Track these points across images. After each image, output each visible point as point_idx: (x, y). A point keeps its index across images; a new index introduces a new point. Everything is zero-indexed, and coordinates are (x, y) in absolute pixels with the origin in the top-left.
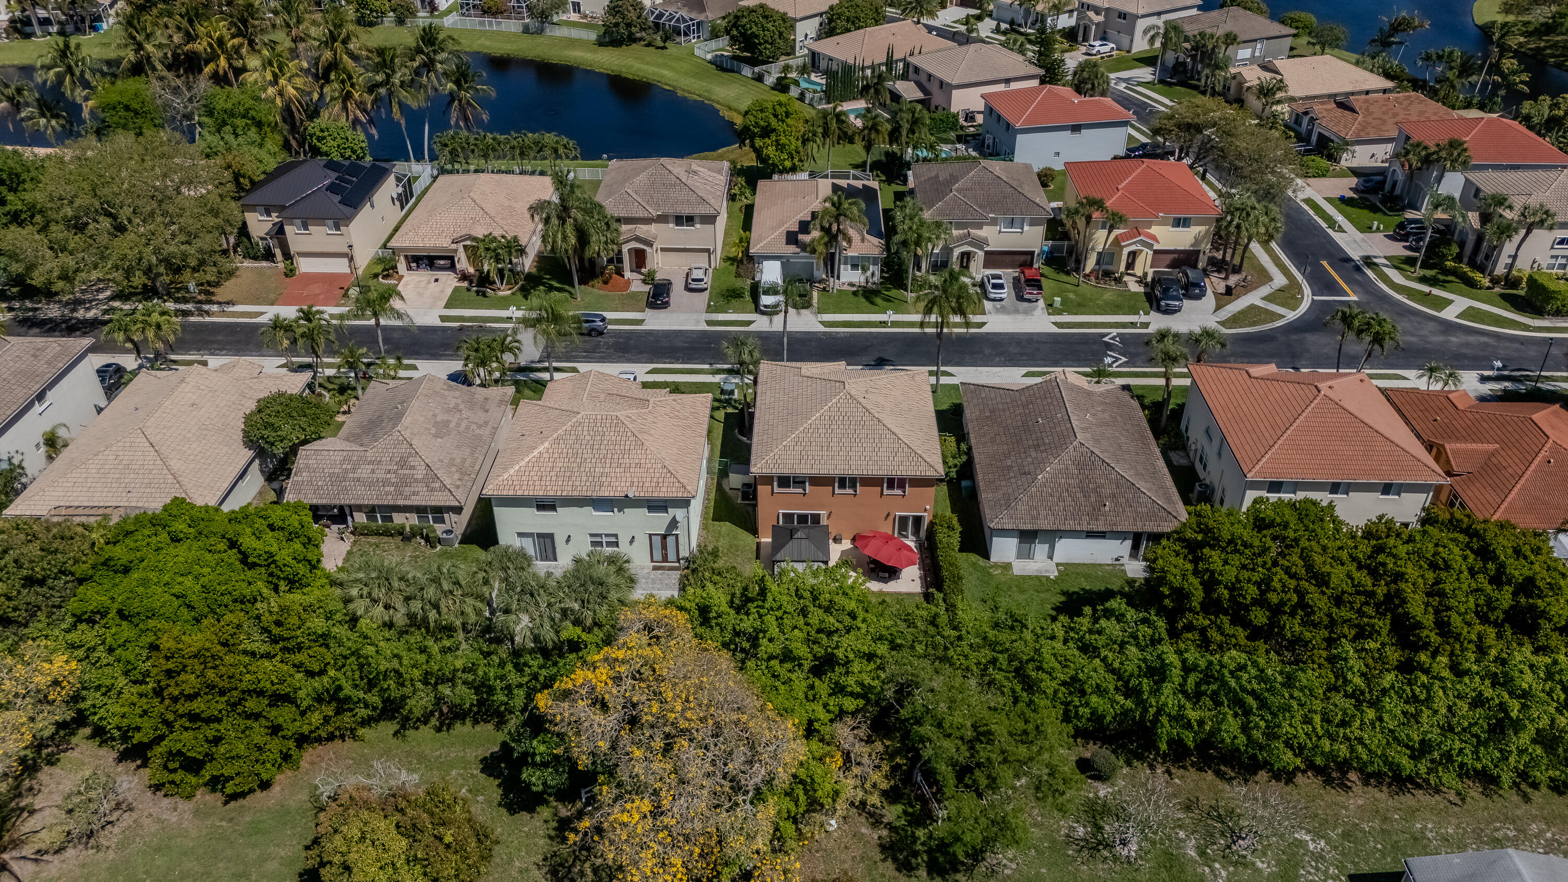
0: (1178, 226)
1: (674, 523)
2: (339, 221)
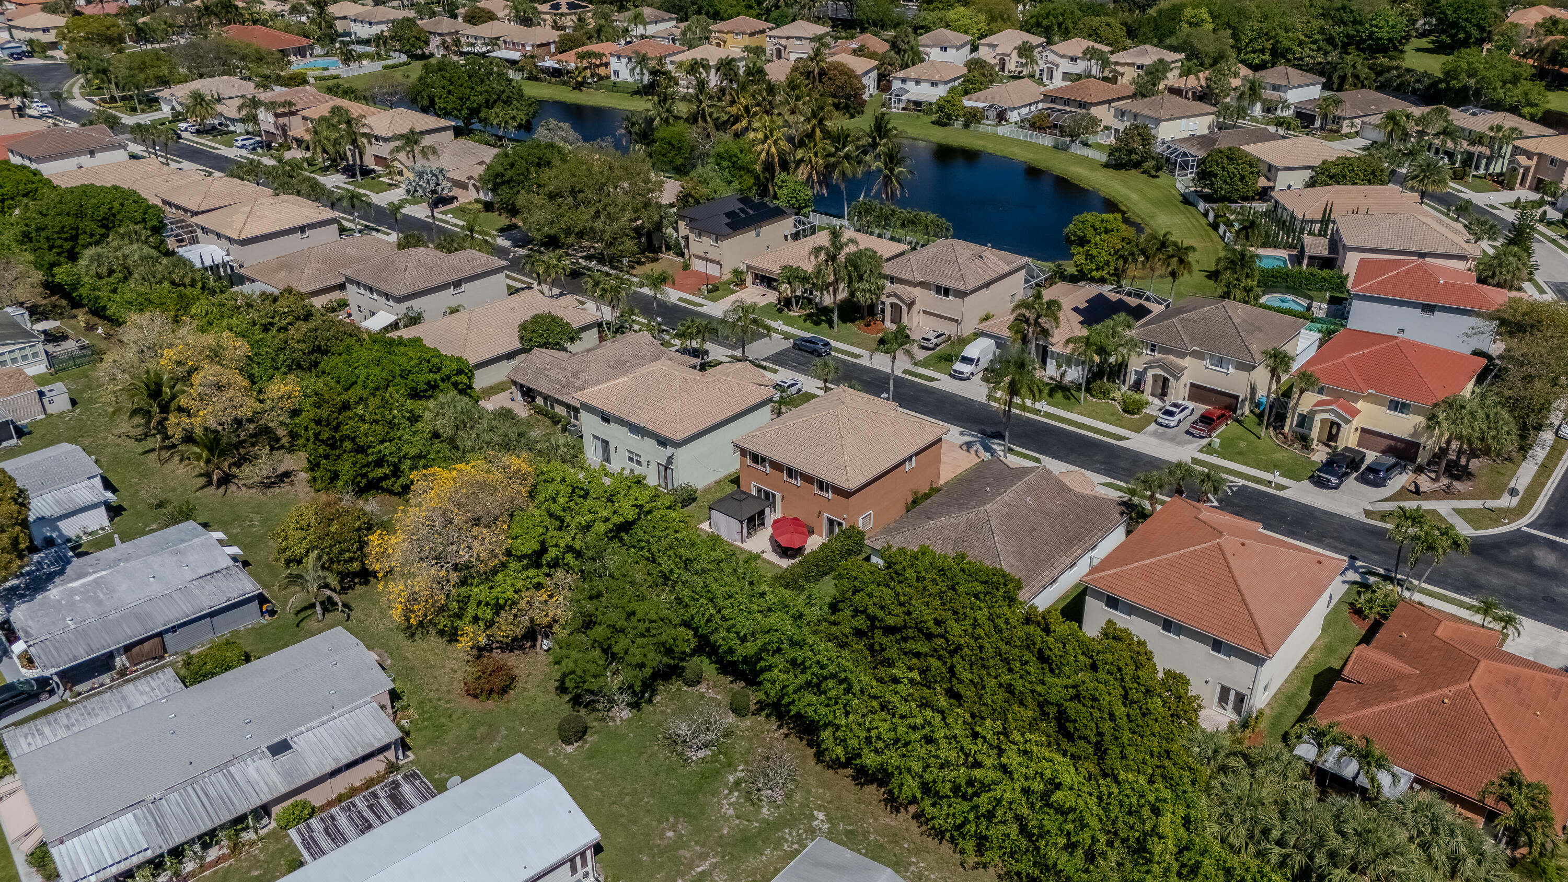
0: (1396, 410)
1: (670, 459)
2: (719, 237)
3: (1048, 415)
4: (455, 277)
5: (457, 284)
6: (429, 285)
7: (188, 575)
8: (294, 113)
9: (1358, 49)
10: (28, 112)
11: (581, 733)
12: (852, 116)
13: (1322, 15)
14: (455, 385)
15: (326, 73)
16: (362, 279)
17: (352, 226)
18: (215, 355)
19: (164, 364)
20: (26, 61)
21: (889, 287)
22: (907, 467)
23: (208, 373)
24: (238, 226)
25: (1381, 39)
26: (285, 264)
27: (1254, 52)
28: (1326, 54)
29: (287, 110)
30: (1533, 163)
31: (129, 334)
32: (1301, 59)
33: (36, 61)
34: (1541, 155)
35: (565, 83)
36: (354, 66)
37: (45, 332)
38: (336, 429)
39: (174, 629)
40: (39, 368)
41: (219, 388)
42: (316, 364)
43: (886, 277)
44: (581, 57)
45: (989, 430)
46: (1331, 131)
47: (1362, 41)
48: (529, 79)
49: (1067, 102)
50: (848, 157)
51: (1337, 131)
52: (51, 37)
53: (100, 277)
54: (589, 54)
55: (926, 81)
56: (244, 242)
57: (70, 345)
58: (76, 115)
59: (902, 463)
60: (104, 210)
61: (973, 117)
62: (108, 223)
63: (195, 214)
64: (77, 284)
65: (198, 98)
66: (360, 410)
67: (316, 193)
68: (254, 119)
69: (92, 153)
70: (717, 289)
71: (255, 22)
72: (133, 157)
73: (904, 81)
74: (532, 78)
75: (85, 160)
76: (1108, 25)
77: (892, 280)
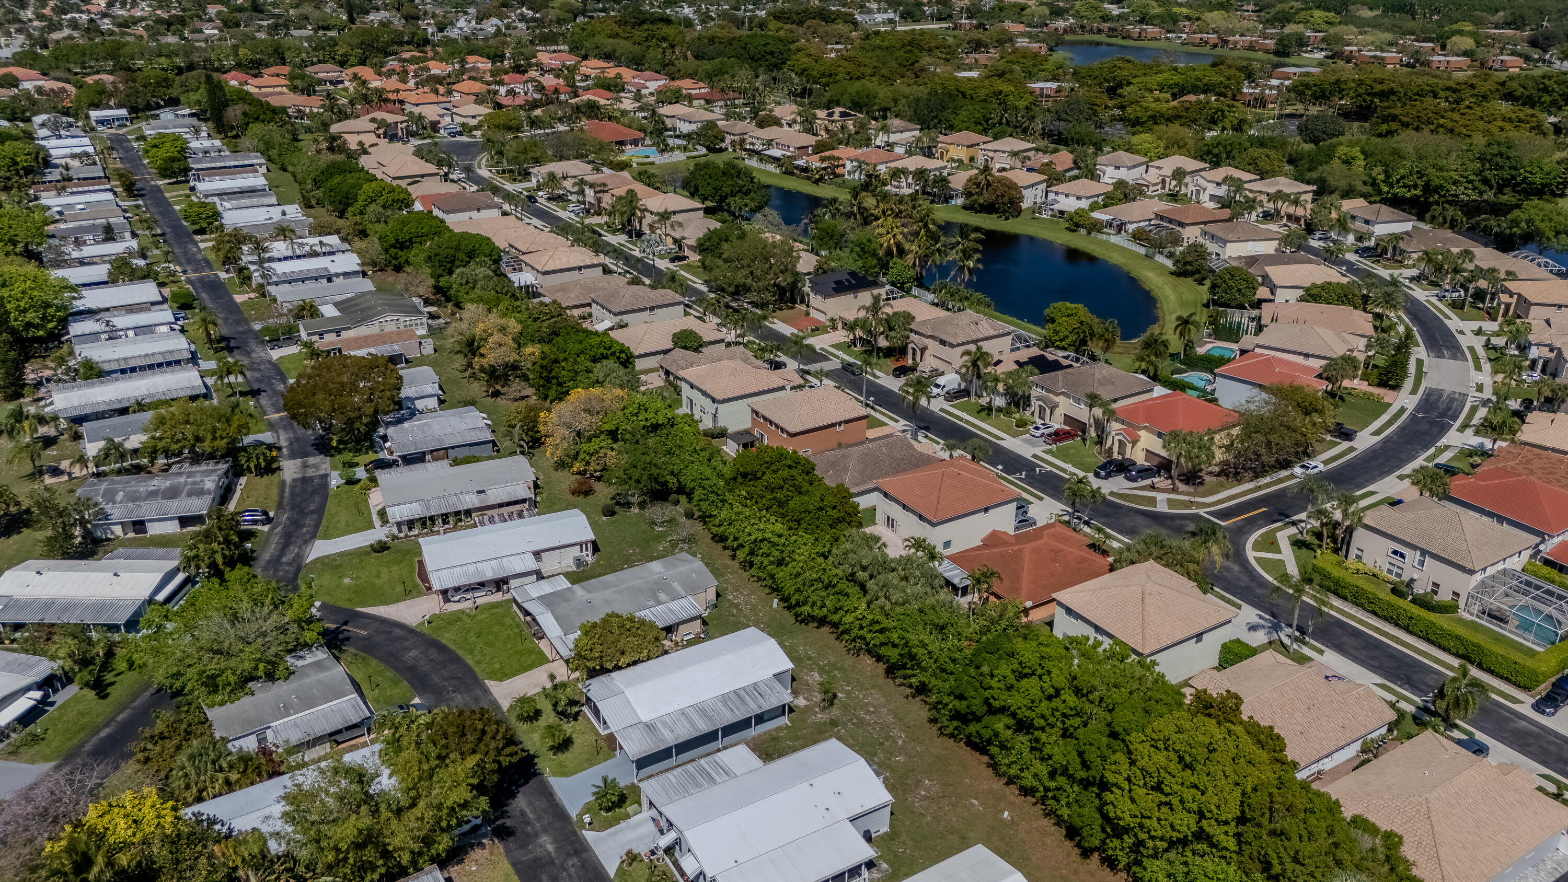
0: (1159, 437)
1: (716, 411)
2: (826, 296)
3: (967, 422)
4: (651, 305)
5: (652, 309)
6: (634, 308)
7: (464, 427)
8: (607, 191)
9: (1514, 191)
10: (451, 176)
11: (613, 513)
12: (1007, 219)
13: (1479, 158)
14: (618, 358)
15: (646, 160)
16: (599, 301)
17: (615, 268)
18: (503, 330)
19: (478, 330)
20: (458, 138)
21: (913, 336)
22: (837, 428)
23: (497, 337)
24: (543, 263)
25: (1534, 183)
26: (563, 288)
27: (1405, 186)
28: (1481, 193)
29: (601, 188)
30: (1514, 300)
31: (466, 315)
32: (1457, 196)
33: (464, 139)
34: (1519, 295)
35: (809, 178)
36: (667, 155)
37: (429, 313)
38: (551, 372)
39: (453, 448)
40: (422, 331)
41: (500, 345)
42: (551, 341)
43: (911, 330)
44: (823, 160)
45: (922, 425)
46: (1397, 261)
47: (1518, 184)
48: (785, 173)
49: (1170, 221)
50: (939, 250)
51: (1401, 262)
52: (474, 122)
53: (461, 285)
54: (829, 158)
55: (1073, 195)
56: (545, 273)
57: (441, 321)
58: (478, 180)
59: (834, 425)
60: (470, 247)
61: (1096, 227)
62: (471, 255)
63: (524, 253)
64: (450, 287)
65: (552, 177)
66: (563, 364)
67: (598, 247)
68: (582, 192)
69: (479, 210)
70: (818, 329)
71: (610, 118)
72: (505, 214)
73: (1057, 194)
74: (789, 173)
75: (474, 214)
76: (1268, 156)
77: (916, 333)
